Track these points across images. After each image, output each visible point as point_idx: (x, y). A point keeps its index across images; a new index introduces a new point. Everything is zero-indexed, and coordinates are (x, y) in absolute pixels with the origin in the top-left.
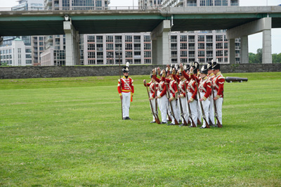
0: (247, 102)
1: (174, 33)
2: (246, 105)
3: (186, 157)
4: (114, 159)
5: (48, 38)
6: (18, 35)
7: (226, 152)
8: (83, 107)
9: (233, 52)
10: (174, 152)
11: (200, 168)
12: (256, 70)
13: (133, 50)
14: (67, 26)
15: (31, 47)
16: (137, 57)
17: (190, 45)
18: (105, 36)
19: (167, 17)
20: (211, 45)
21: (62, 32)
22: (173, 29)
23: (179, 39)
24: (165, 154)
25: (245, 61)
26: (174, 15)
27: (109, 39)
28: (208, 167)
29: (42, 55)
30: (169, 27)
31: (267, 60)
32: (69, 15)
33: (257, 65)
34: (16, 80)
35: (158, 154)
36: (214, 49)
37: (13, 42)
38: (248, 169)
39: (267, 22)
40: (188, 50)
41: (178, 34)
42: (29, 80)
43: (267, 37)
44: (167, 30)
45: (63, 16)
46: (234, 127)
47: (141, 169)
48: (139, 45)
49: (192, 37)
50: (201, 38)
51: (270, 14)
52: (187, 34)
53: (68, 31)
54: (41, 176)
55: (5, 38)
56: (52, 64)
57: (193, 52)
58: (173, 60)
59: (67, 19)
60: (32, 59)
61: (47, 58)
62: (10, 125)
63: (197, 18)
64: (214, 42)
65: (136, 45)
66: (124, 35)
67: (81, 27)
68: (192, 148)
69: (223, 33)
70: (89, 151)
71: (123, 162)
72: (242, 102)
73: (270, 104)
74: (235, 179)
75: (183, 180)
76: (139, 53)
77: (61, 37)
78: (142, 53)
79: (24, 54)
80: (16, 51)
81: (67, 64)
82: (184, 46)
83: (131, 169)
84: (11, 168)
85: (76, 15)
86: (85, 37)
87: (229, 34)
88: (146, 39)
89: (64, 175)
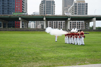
0: (89, 39)
1: (71, 21)
2: (89, 40)
3: (73, 52)
4: (55, 52)
5: (40, 22)
6: (33, 21)
7: (84, 51)
8: (48, 39)
9: (86, 26)
10: (70, 51)
11: (77, 55)
12: (92, 31)
13: (60, 25)
14: (44, 19)
15: (36, 24)
16: (61, 27)
17: (75, 24)
18: (53, 21)
19: (69, 17)
20: (80, 24)
21: (43, 20)
22: (71, 20)
23: (72, 23)
24: (68, 51)
25: (89, 29)
26: (71, 17)
27: (55, 22)
28: (79, 55)
29: (38, 26)
30: (70, 20)
31: (94, 29)
32: (45, 16)
33: (92, 30)
34: (32, 32)
35: (66, 51)
36: (81, 26)
37: (31, 22)
38: (90, 56)
39: (95, 19)
40: (74, 26)
41: (72, 21)
42: (35, 32)
43: (94, 23)
44: (69, 20)
45: (44, 16)
46: (86, 45)
47: (62, 55)
48: (62, 24)
49: (75, 22)
50: (78, 23)
51: (96, 17)
52: (74, 21)
53: (45, 20)
54: (38, 55)
55: (29, 21)
56: (40, 28)
57: (75, 26)
58: (70, 28)
59: (44, 17)
60: (36, 27)
61: (39, 26)
62: (30, 42)
63: (77, 18)
64: (81, 24)
65: (61, 24)
66: (58, 21)
67: (48, 19)
68: (75, 50)
69: (83, 22)
70: (49, 50)
71: (58, 53)
72: (88, 39)
73: (95, 40)
74: (86, 58)
75: (73, 58)
76: (62, 26)
77: (43, 21)
78: (63, 26)
79: (34, 25)
80: (32, 25)
81: (44, 28)
82: (73, 25)
83: (60, 55)
84: (30, 53)
85: (47, 16)
86: (49, 22)
87: (85, 22)
88: (64, 22)
89: (43, 55)
